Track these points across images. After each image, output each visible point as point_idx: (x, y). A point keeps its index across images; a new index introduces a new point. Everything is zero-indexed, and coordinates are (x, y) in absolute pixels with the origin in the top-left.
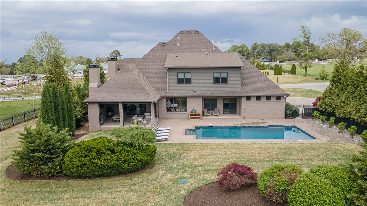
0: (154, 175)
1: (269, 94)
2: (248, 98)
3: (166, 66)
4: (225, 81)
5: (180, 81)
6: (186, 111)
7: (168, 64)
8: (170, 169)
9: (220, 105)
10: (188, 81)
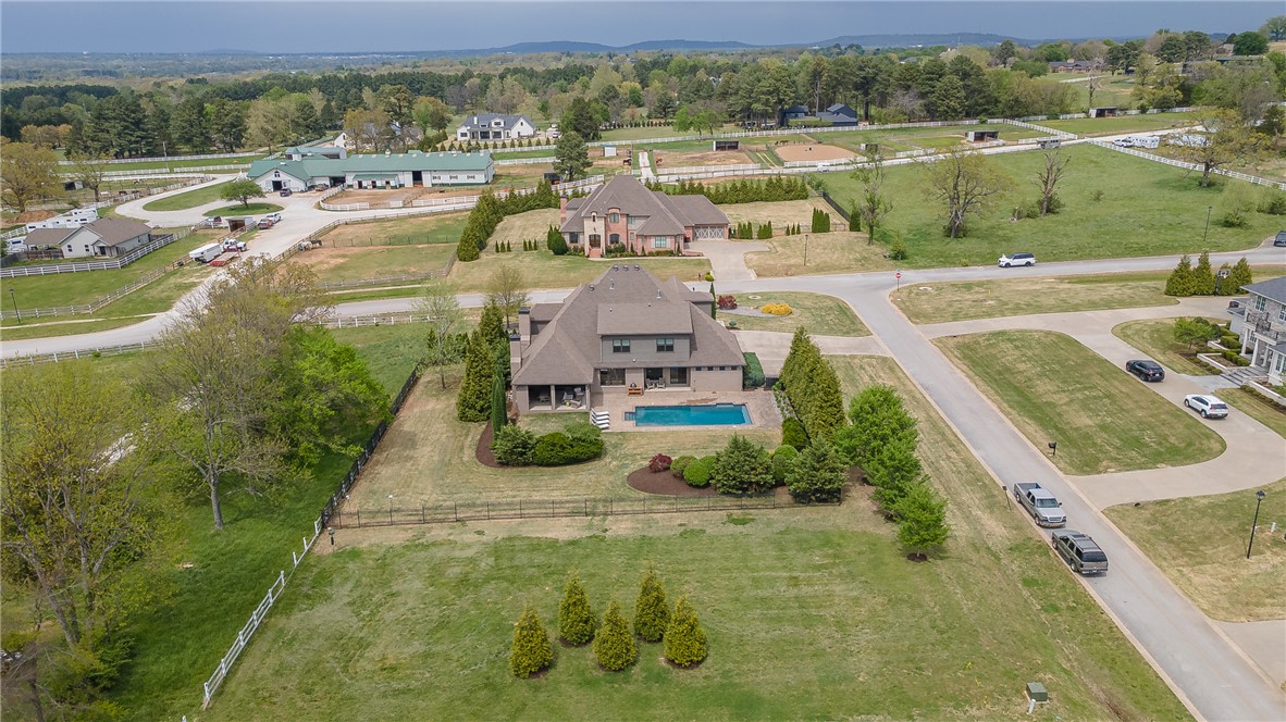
0: (602, 462)
1: (722, 364)
2: (699, 369)
3: (599, 332)
4: (670, 348)
5: (616, 349)
6: (624, 384)
7: (602, 330)
8: (614, 458)
9: (667, 375)
10: (627, 349)
